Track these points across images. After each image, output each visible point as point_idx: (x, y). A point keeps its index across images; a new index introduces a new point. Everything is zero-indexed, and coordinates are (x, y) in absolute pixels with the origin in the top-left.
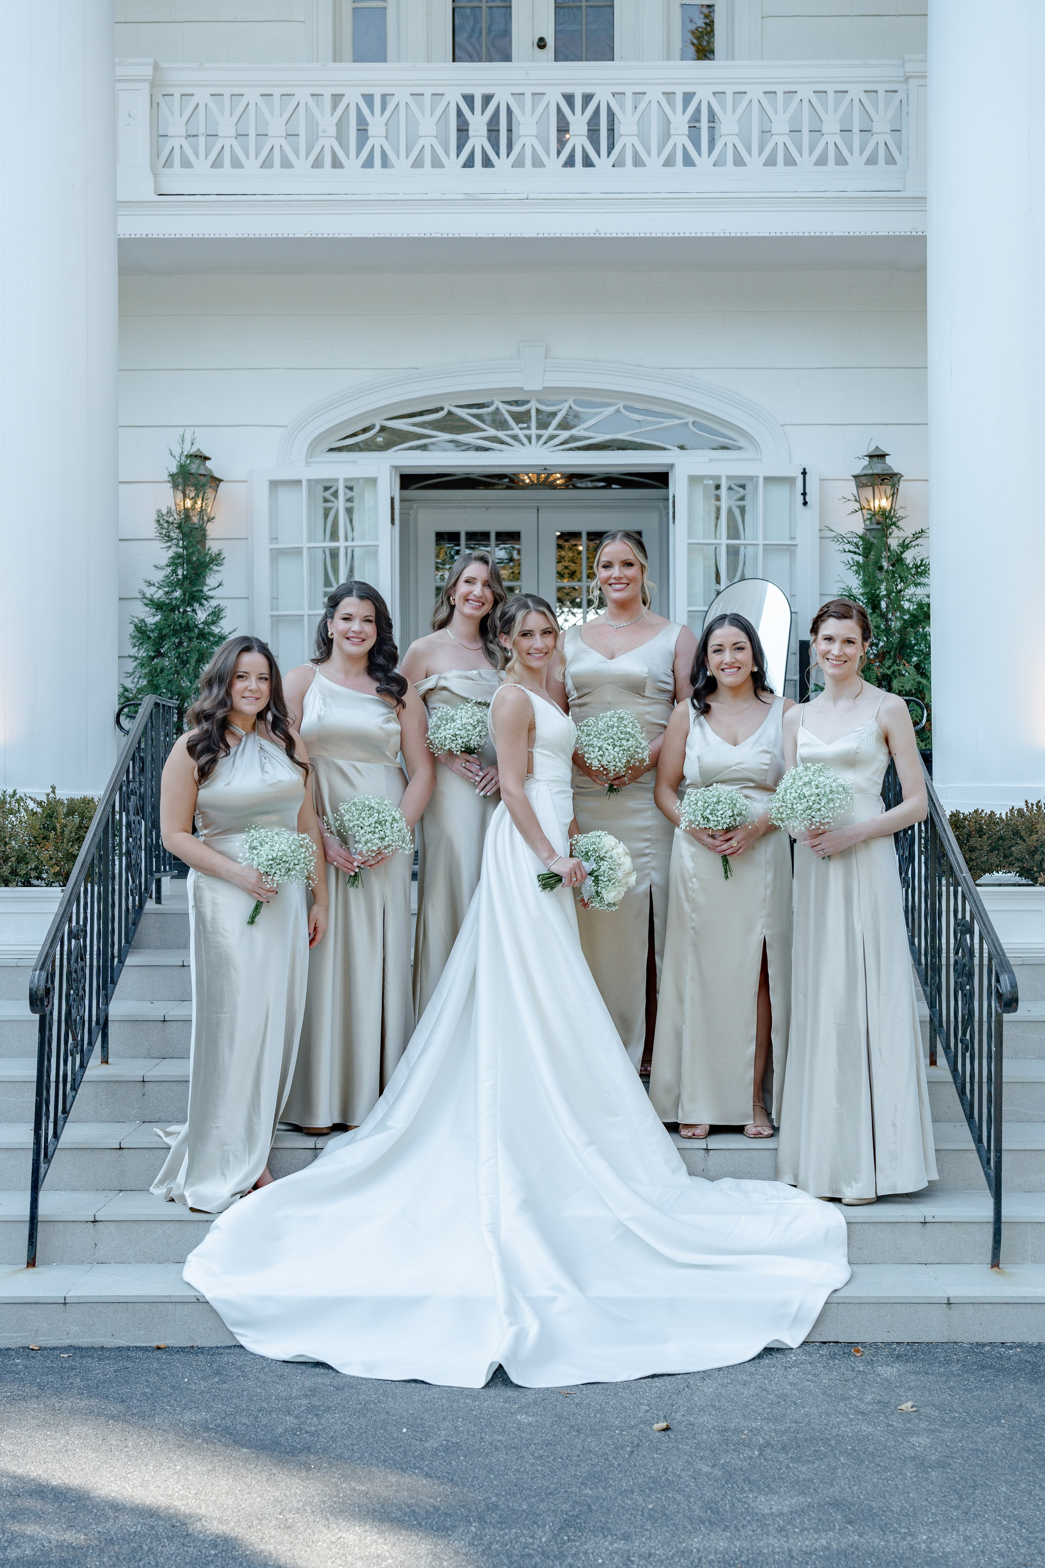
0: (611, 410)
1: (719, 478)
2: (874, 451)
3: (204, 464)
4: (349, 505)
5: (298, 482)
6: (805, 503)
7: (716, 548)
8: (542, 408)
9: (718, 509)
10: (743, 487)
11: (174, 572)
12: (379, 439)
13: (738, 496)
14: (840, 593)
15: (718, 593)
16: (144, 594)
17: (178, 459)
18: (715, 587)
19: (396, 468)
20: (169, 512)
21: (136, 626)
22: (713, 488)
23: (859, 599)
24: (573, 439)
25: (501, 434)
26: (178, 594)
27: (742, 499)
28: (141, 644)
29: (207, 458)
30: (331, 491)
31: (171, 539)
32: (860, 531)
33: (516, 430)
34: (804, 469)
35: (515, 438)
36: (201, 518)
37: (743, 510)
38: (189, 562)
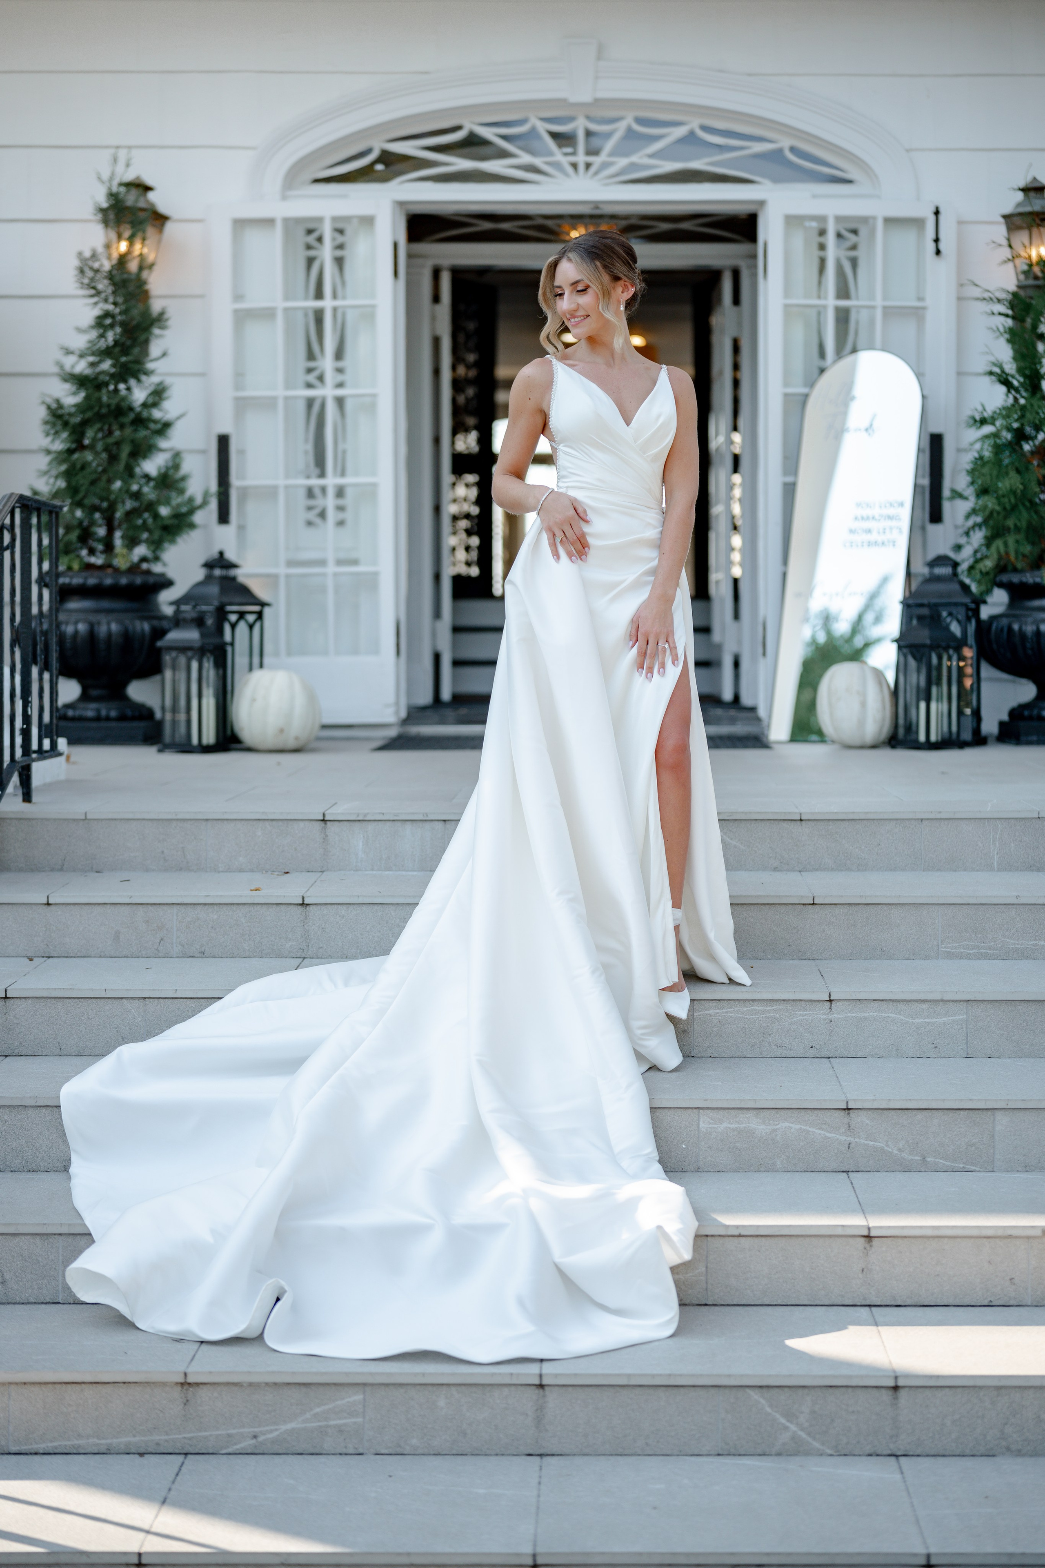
0: (680, 132)
1: (823, 219)
2: (1031, 182)
3: (145, 195)
4: (339, 253)
5: (269, 222)
6: (938, 252)
7: (819, 313)
8: (593, 127)
9: (823, 261)
10: (855, 232)
11: (102, 336)
12: (379, 167)
13: (848, 244)
14: (988, 369)
15: (822, 371)
16: (62, 367)
17: (108, 184)
18: (819, 363)
19: (401, 204)
20: (94, 256)
21: (49, 407)
22: (815, 233)
23: (1013, 377)
24: (633, 167)
25: (538, 162)
26: (107, 365)
27: (854, 247)
28: (57, 433)
29: (148, 189)
30: (315, 235)
31: (98, 293)
32: (1012, 286)
33: (559, 155)
34: (937, 208)
35: (557, 165)
36: (141, 268)
37: (854, 262)
38: (123, 324)
